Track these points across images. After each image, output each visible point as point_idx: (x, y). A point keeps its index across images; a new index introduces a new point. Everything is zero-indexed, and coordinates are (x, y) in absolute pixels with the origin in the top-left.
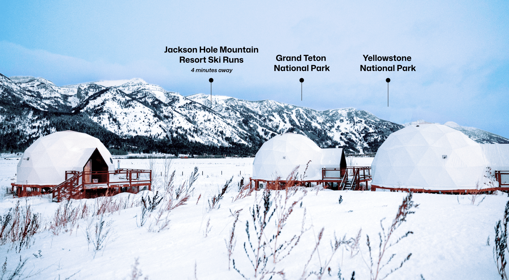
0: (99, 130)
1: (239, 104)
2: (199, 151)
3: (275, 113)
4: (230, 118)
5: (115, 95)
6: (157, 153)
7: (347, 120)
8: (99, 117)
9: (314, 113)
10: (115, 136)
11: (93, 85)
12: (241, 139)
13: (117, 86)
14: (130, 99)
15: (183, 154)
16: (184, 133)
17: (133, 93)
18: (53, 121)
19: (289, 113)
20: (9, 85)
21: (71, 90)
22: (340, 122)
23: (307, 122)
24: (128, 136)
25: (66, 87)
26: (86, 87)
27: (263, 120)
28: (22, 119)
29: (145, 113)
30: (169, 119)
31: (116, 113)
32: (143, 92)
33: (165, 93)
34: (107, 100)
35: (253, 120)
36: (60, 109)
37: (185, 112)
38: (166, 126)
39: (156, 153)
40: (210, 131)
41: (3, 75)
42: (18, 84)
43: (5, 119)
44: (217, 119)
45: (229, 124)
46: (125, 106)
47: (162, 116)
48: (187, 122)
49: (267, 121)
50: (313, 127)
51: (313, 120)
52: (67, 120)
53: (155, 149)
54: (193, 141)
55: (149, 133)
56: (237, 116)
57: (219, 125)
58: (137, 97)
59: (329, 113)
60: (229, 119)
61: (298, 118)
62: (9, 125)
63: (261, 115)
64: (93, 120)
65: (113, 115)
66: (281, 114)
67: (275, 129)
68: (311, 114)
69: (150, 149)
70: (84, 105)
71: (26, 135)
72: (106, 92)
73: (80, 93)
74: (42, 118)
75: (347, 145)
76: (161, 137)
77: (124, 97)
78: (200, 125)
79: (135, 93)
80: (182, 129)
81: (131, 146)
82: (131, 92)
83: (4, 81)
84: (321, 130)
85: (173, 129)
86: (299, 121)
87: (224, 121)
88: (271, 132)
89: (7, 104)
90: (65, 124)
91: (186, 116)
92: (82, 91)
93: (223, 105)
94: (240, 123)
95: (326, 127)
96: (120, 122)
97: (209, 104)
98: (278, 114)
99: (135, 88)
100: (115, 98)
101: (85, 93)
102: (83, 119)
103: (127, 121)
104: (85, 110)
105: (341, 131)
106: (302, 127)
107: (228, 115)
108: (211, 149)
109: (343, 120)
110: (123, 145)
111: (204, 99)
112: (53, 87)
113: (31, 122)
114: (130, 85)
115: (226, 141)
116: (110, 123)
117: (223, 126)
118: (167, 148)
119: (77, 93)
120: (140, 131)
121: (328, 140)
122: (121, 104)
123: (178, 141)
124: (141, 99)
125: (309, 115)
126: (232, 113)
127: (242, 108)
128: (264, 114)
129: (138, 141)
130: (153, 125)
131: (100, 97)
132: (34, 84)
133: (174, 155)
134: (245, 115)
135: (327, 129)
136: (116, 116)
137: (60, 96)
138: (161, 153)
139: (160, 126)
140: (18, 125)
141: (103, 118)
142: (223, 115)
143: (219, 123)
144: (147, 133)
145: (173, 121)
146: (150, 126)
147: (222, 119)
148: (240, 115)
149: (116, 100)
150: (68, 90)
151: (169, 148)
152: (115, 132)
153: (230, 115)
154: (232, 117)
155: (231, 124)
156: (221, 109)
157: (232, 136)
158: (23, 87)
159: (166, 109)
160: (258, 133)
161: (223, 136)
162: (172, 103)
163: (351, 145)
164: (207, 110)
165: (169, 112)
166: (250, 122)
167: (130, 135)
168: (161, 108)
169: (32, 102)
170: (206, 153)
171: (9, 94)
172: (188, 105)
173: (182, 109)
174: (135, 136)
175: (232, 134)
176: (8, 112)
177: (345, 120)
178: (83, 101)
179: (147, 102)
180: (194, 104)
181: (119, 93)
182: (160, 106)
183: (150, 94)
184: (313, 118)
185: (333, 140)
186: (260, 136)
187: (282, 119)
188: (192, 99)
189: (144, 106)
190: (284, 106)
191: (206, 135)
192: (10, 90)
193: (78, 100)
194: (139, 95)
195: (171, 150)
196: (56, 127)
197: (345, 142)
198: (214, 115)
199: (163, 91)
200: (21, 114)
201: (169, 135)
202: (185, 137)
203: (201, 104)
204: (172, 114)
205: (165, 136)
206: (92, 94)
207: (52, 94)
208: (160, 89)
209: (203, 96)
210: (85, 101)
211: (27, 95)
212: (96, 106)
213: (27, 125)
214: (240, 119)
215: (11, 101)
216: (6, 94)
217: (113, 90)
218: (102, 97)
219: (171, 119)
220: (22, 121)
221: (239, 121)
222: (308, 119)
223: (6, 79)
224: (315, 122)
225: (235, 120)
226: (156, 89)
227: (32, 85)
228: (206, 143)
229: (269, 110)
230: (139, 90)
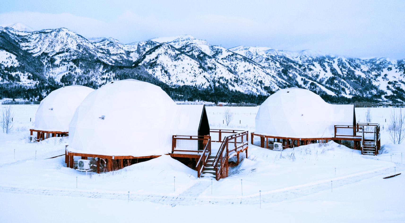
0: (153, 81)
1: (279, 55)
2: (237, 99)
3: (316, 62)
4: (269, 68)
5: (167, 50)
6: (200, 101)
7: (396, 68)
8: (153, 69)
9: (358, 62)
10: (165, 85)
11: (150, 42)
12: (280, 89)
13: (169, 41)
14: (179, 53)
15: (222, 102)
16: (225, 83)
17: (182, 47)
18: (117, 74)
19: (331, 62)
20: (87, 45)
21: (133, 47)
22: (388, 71)
23: (349, 70)
24: (176, 85)
25: (129, 44)
26: (144, 44)
27: (302, 69)
28: (95, 73)
29: (191, 65)
30: (212, 70)
31: (167, 66)
32: (190, 46)
33: (210, 46)
34: (160, 54)
35: (293, 69)
36: (124, 64)
37: (227, 63)
38: (210, 76)
39: (198, 101)
40: (250, 81)
41: (83, 37)
42: (93, 44)
43: (83, 73)
44: (257, 69)
45: (268, 74)
46: (174, 59)
47: (206, 67)
48: (229, 73)
49: (307, 70)
50: (356, 76)
51: (357, 68)
52: (128, 72)
53: (198, 97)
54: (233, 90)
55: (195, 83)
56: (277, 66)
57: (259, 75)
58: (185, 51)
59: (375, 61)
60: (269, 70)
61: (340, 67)
62: (85, 77)
63: (301, 64)
64: (148, 72)
65: (164, 68)
66: (322, 63)
67: (315, 78)
68: (355, 62)
69: (194, 98)
70: (142, 59)
71: (97, 85)
72: (160, 48)
73: (139, 49)
74: (110, 71)
75: (395, 95)
76: (205, 87)
77: (174, 51)
78: (241, 75)
79: (184, 47)
80: (223, 79)
81: (178, 95)
82: (180, 47)
83: (83, 42)
84: (365, 78)
85: (216, 79)
86: (341, 69)
87: (263, 71)
88: (311, 81)
89: (85, 60)
90: (126, 75)
91: (228, 67)
92: (141, 47)
93: (263, 56)
94: (279, 73)
95: (371, 76)
96: (170, 74)
97: (250, 55)
98: (318, 63)
99: (184, 43)
100: (167, 52)
101: (143, 49)
102: (140, 71)
103: (176, 73)
104: (142, 64)
105: (388, 80)
106: (344, 76)
107: (268, 66)
108: (250, 98)
109: (391, 68)
110: (171, 94)
111: (246, 51)
112: (119, 45)
113: (101, 74)
114: (179, 40)
115: (265, 90)
116: (162, 74)
117: (262, 76)
118: (209, 96)
119: (137, 49)
120: (187, 81)
121: (372, 89)
122: (172, 58)
123: (220, 90)
124: (189, 53)
125: (353, 64)
126: (271, 63)
127: (282, 58)
128: (304, 64)
129: (185, 90)
130: (198, 75)
131: (154, 52)
132: (105, 43)
133: (214, 103)
134: (284, 65)
135: (372, 78)
136: (167, 68)
137: (124, 52)
138: (203, 101)
139: (204, 77)
140: (92, 77)
141: (156, 70)
142: (263, 66)
143: (259, 73)
144: (192, 83)
145: (216, 72)
146: (195, 76)
147: (262, 69)
148: (280, 65)
149: (168, 54)
150: (131, 47)
151: (211, 96)
152: (166, 82)
153: (269, 65)
154: (272, 67)
155: (270, 74)
156: (262, 59)
157: (271, 85)
158: (97, 46)
159: (210, 61)
160: (297, 82)
161: (262, 85)
162: (216, 56)
163: (400, 95)
164: (248, 61)
165: (212, 64)
166: (289, 72)
167: (178, 85)
168: (206, 60)
169: (103, 58)
170: (244, 101)
171: (87, 51)
172: (230, 57)
173: (225, 60)
174: (182, 85)
175: (271, 83)
176: (85, 67)
177: (393, 68)
178: (142, 56)
179: (194, 55)
180: (236, 56)
181: (170, 47)
182: (205, 58)
183: (196, 48)
184: (357, 66)
185: (379, 89)
186: (299, 85)
187: (322, 68)
188: (234, 51)
189: (191, 59)
190: (325, 56)
191: (246, 85)
192: (88, 49)
193: (137, 55)
194: (187, 49)
195: (212, 98)
196: (119, 78)
197: (393, 92)
198: (254, 65)
199: (208, 45)
200: (94, 68)
201: (212, 84)
202: (226, 87)
203: (242, 56)
204: (215, 66)
205: (208, 85)
206: (149, 50)
207: (118, 51)
208: (205, 43)
209: (245, 48)
210: (143, 55)
211: (100, 52)
212: (151, 59)
213: (99, 77)
214: (279, 69)
215: (88, 58)
216: (85, 52)
217: (165, 46)
218: (156, 52)
219: (214, 70)
220: (95, 74)
221: (279, 71)
222: (351, 67)
223: (85, 40)
224: (358, 71)
225: (275, 70)
226: (202, 43)
227: (104, 44)
228: (246, 92)
229: (309, 60)
230: (187, 44)
